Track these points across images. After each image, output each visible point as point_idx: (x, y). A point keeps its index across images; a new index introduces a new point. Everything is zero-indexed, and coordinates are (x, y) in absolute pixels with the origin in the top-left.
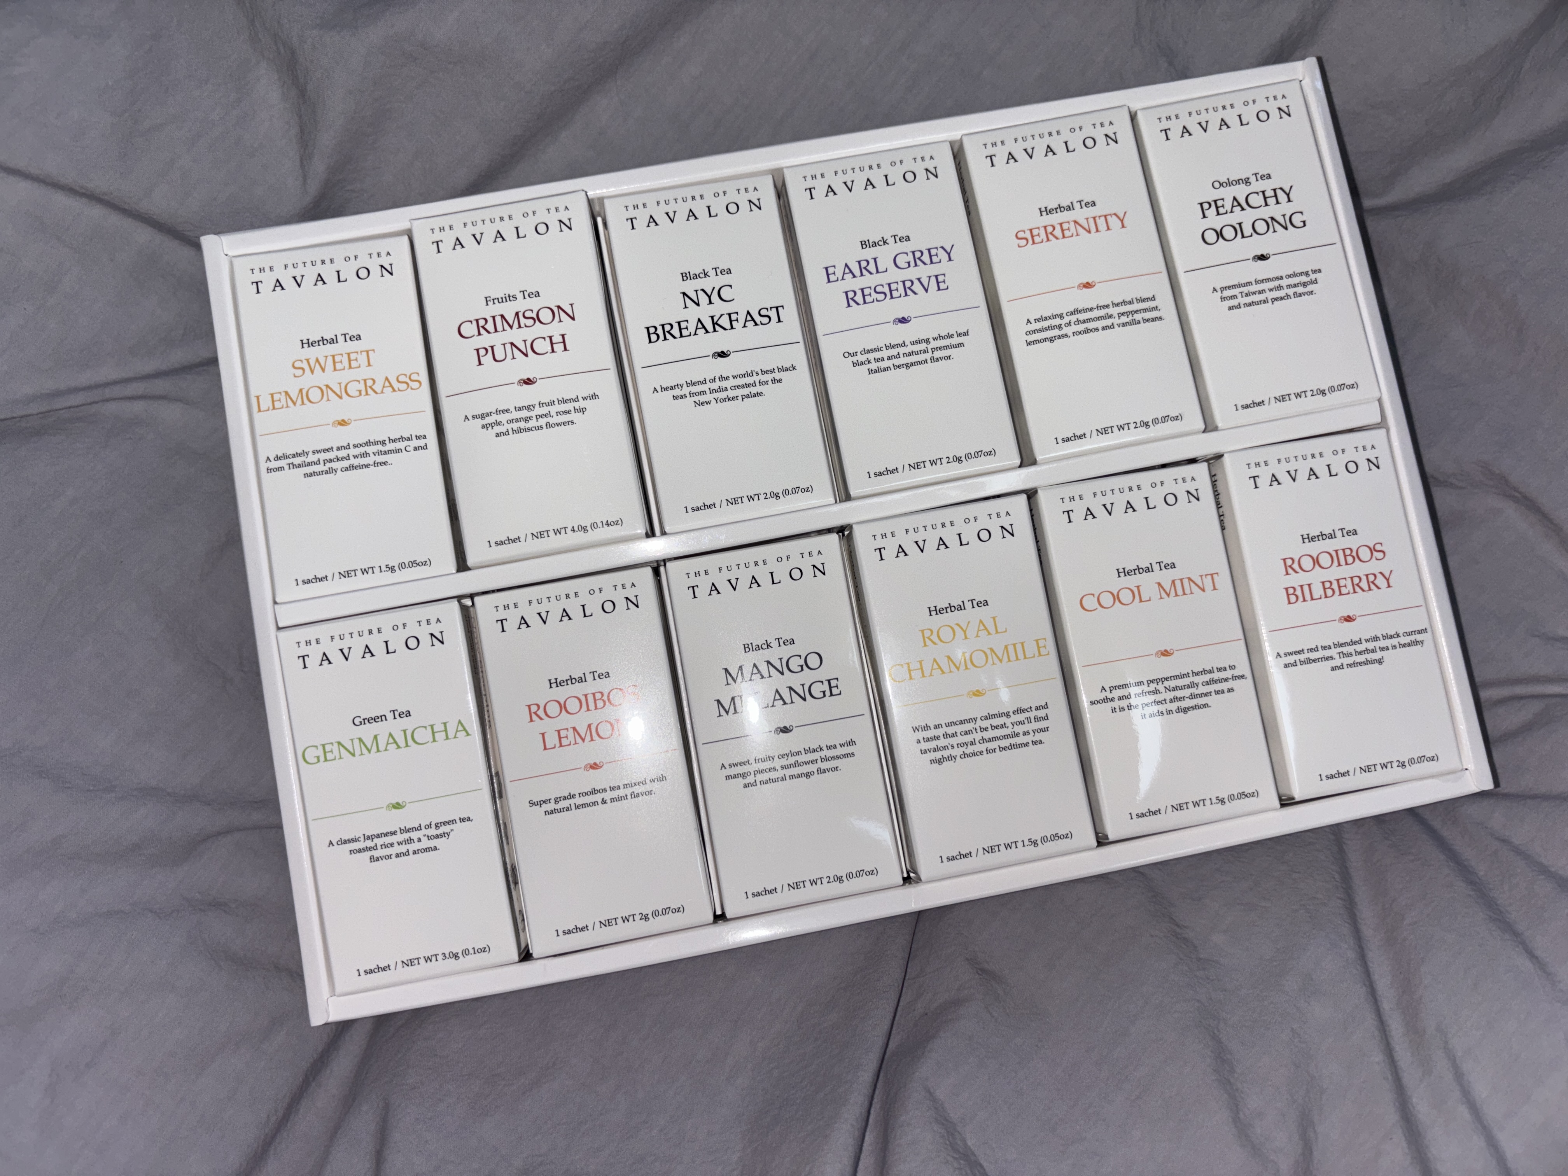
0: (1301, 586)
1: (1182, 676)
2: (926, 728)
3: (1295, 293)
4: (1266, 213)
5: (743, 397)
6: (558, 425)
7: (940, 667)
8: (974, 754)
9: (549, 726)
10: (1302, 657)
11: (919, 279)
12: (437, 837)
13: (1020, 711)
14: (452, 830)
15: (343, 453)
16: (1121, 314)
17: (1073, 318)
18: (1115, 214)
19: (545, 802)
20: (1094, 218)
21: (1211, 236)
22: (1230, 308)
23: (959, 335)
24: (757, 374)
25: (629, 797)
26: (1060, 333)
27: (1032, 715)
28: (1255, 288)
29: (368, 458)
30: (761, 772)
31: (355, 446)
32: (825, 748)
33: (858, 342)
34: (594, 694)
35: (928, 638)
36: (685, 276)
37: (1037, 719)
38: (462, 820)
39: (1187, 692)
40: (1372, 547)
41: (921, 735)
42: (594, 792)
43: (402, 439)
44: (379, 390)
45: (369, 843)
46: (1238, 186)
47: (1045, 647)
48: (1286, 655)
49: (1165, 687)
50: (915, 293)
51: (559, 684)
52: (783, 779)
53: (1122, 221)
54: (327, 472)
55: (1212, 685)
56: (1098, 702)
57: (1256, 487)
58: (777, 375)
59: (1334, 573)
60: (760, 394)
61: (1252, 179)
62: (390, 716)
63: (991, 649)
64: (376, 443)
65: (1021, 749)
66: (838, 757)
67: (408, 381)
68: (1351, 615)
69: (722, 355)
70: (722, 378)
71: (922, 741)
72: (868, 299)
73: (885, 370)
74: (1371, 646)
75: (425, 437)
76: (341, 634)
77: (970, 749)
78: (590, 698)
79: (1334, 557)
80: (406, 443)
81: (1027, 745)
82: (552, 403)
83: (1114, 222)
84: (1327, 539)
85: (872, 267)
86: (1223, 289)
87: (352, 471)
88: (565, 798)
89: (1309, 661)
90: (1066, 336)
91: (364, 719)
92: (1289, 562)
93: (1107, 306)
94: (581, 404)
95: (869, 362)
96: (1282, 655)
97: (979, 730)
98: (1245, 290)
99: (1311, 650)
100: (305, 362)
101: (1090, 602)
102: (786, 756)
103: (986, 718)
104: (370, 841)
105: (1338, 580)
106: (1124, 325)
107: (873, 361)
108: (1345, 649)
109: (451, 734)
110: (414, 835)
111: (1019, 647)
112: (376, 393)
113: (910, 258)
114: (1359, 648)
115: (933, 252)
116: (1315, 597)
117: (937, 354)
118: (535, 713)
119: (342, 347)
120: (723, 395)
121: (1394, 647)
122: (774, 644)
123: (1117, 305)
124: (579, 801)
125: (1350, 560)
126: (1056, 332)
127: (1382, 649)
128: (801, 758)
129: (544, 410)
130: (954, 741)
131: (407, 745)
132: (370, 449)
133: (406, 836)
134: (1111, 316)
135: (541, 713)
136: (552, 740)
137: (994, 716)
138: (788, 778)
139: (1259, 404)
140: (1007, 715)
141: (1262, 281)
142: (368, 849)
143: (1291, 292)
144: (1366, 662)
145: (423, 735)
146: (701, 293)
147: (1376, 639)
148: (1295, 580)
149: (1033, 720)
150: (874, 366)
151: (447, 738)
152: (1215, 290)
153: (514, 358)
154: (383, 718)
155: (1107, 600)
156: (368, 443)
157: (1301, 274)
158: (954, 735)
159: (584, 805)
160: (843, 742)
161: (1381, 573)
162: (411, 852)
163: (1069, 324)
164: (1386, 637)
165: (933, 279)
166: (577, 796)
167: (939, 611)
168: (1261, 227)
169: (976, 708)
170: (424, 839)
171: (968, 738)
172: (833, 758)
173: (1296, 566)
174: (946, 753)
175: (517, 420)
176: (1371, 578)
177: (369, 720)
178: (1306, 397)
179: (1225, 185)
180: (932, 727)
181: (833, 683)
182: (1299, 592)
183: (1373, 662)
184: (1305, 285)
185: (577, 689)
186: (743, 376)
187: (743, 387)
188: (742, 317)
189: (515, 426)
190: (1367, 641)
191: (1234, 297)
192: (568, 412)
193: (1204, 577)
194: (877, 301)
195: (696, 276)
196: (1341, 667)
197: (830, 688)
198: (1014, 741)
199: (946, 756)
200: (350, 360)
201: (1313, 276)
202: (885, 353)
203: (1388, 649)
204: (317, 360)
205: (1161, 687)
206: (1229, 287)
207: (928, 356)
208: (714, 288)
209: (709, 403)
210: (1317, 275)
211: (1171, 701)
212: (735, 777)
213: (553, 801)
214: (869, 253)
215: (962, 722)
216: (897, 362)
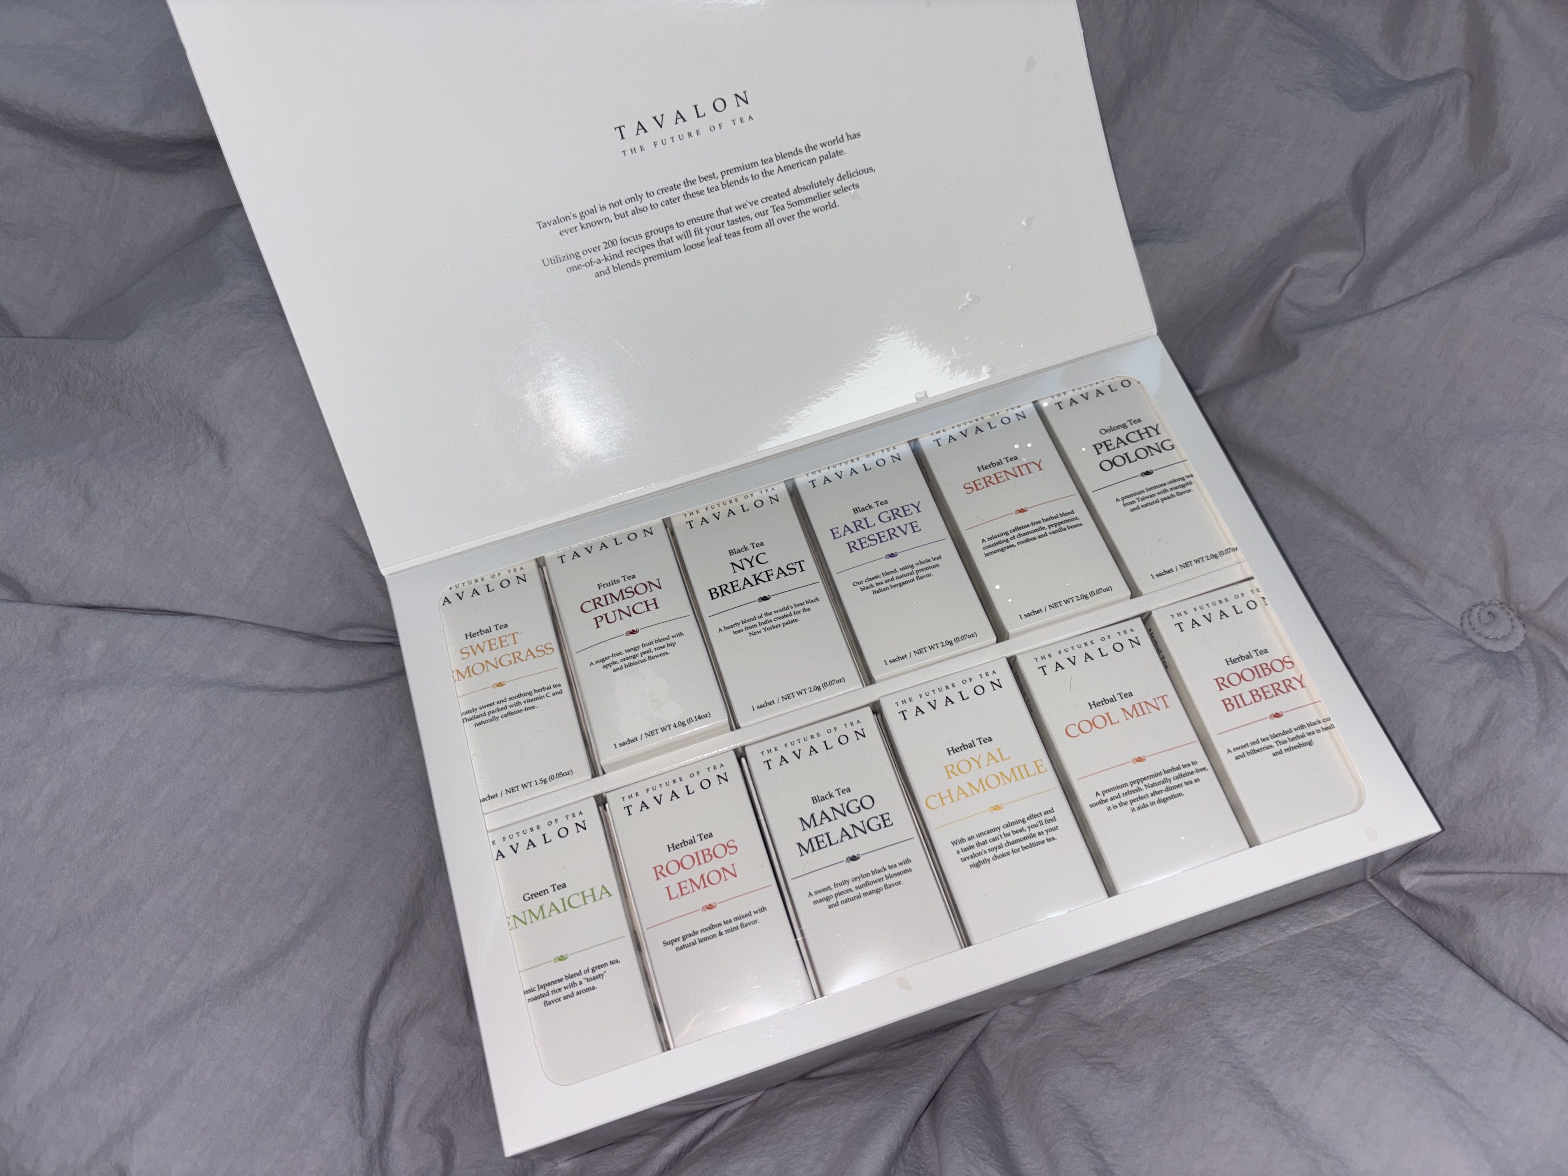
0: (1234, 697)
1: (1156, 775)
2: (962, 841)
3: (1177, 493)
4: (1143, 444)
5: (784, 624)
6: (657, 656)
7: (964, 793)
8: (1003, 855)
9: (672, 881)
10: (1248, 749)
11: (899, 527)
12: (594, 978)
13: (1032, 817)
14: (605, 972)
15: (502, 705)
16: (1050, 526)
17: (1016, 534)
18: (1033, 462)
19: (675, 941)
20: (1018, 467)
21: (1107, 465)
22: (1132, 510)
23: (934, 559)
24: (792, 607)
25: (739, 927)
26: (1008, 544)
27: (1043, 818)
28: (1147, 494)
29: (520, 706)
30: (841, 894)
31: (510, 699)
32: (887, 868)
33: (862, 574)
34: (702, 851)
35: (951, 772)
36: (731, 552)
37: (1048, 821)
38: (612, 963)
39: (1163, 787)
40: (1282, 660)
41: (959, 847)
42: (712, 927)
43: (544, 689)
44: (524, 659)
45: (543, 991)
46: (1118, 430)
47: (1042, 766)
48: (1234, 750)
49: (1145, 785)
50: (898, 537)
51: (675, 847)
52: (859, 897)
53: (1039, 466)
54: (491, 720)
55: (1182, 779)
56: (1096, 804)
57: (1182, 631)
58: (806, 606)
59: (1257, 684)
60: (796, 620)
61: (1128, 424)
62: (551, 889)
63: (1001, 773)
64: (525, 695)
65: (1039, 846)
66: (899, 874)
67: (544, 650)
68: (1278, 712)
69: (765, 599)
70: (766, 614)
71: (960, 851)
72: (864, 545)
73: (885, 590)
74: (1300, 732)
75: (560, 685)
76: (511, 834)
77: (999, 852)
78: (700, 855)
79: (1254, 671)
80: (547, 691)
81: (1043, 842)
82: (651, 643)
83: (1033, 467)
84: (1246, 660)
85: (864, 524)
86: (1123, 499)
87: (509, 717)
88: (690, 935)
89: (1254, 752)
90: (1013, 546)
91: (532, 895)
92: (1220, 681)
93: (1039, 522)
94: (672, 640)
95: (872, 586)
96: (1232, 750)
97: (1003, 836)
98: (1141, 496)
99: (1253, 743)
100: (469, 648)
101: (1073, 731)
102: (858, 879)
103: (1007, 826)
104: (543, 989)
105: (1262, 688)
106: (1054, 532)
107: (875, 585)
108: (1281, 738)
109: (597, 897)
110: (576, 980)
111: (1022, 769)
112: (522, 660)
113: (890, 514)
114: (1291, 736)
115: (906, 508)
116: (1247, 703)
117: (921, 574)
118: (660, 873)
119: (495, 634)
120: (769, 625)
121: (1319, 731)
122: (835, 794)
123: (1047, 520)
124: (701, 936)
125: (1267, 672)
126: (1005, 545)
127: (1309, 734)
128: (870, 879)
129: (646, 648)
130: (985, 847)
131: (565, 910)
132: (521, 700)
133: (570, 981)
134: (1043, 528)
135: (664, 872)
136: (675, 891)
137: (1013, 823)
138: (862, 895)
139: (1170, 571)
140: (1023, 821)
141: (1151, 489)
142: (542, 996)
143: (1174, 492)
144: (1300, 746)
145: (577, 901)
146: (744, 561)
147: (1302, 727)
148: (1229, 693)
149: (1044, 822)
150: (876, 588)
151: (595, 900)
152: (1117, 500)
153: (621, 619)
154: (545, 891)
155: (1086, 726)
156: (520, 695)
157: (1179, 480)
158: (985, 843)
159: (706, 939)
160: (901, 861)
161: (1294, 678)
162: (575, 994)
163: (1014, 538)
164: (1310, 725)
165: (909, 526)
166: (700, 932)
167: (955, 751)
168: (1142, 453)
169: (999, 819)
170: (585, 982)
171: (996, 844)
172: (895, 875)
173: (1226, 683)
174: (981, 858)
175: (628, 659)
176: (1287, 683)
177: (535, 895)
178: (1203, 561)
179: (1109, 431)
180: (967, 840)
181: (885, 817)
182: (1233, 702)
183: (1304, 745)
184: (1183, 486)
185: (691, 849)
186: (782, 610)
187: (783, 618)
188: (775, 573)
189: (627, 662)
190: (1296, 729)
191: (1133, 502)
192: (663, 647)
193: (1156, 699)
194: (871, 545)
195: (739, 551)
196: (1281, 752)
197: (884, 821)
198: (1032, 840)
199: (981, 860)
200: (501, 642)
201: (1188, 480)
202: (883, 579)
203: (1313, 733)
204: (478, 645)
205: (1141, 785)
206: (1128, 497)
207: (914, 576)
208: (753, 557)
209: (760, 632)
210: (1191, 479)
211: (1152, 795)
212: (821, 901)
213: (681, 939)
214: (860, 516)
215: (989, 832)
216: (892, 583)
